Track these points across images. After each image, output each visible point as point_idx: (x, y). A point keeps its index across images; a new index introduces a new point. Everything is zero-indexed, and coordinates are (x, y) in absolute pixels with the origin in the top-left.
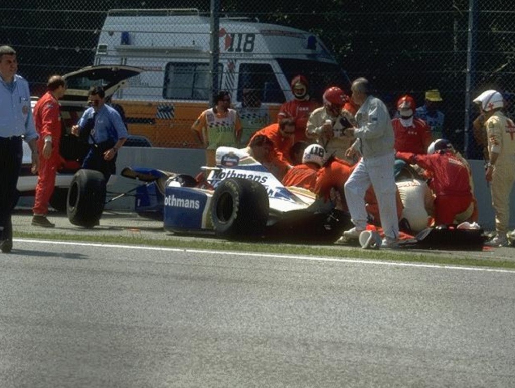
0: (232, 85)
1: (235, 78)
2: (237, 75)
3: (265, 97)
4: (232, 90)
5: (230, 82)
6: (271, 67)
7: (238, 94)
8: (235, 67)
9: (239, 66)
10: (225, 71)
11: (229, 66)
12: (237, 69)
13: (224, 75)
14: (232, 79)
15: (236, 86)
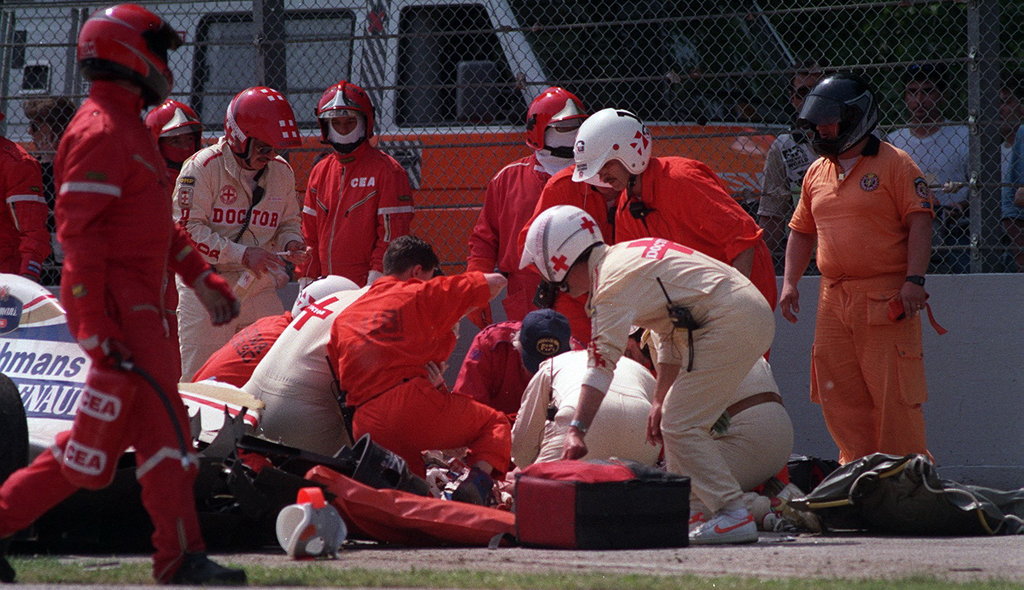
0: (379, 77)
1: (389, 53)
2: (393, 43)
3: (460, 110)
4: (381, 89)
5: (374, 66)
6: (485, 14)
7: (399, 103)
8: (386, 19)
9: (396, 16)
10: (359, 33)
11: (369, 17)
12: (393, 26)
13: (356, 43)
14: (380, 57)
15: (391, 78)
